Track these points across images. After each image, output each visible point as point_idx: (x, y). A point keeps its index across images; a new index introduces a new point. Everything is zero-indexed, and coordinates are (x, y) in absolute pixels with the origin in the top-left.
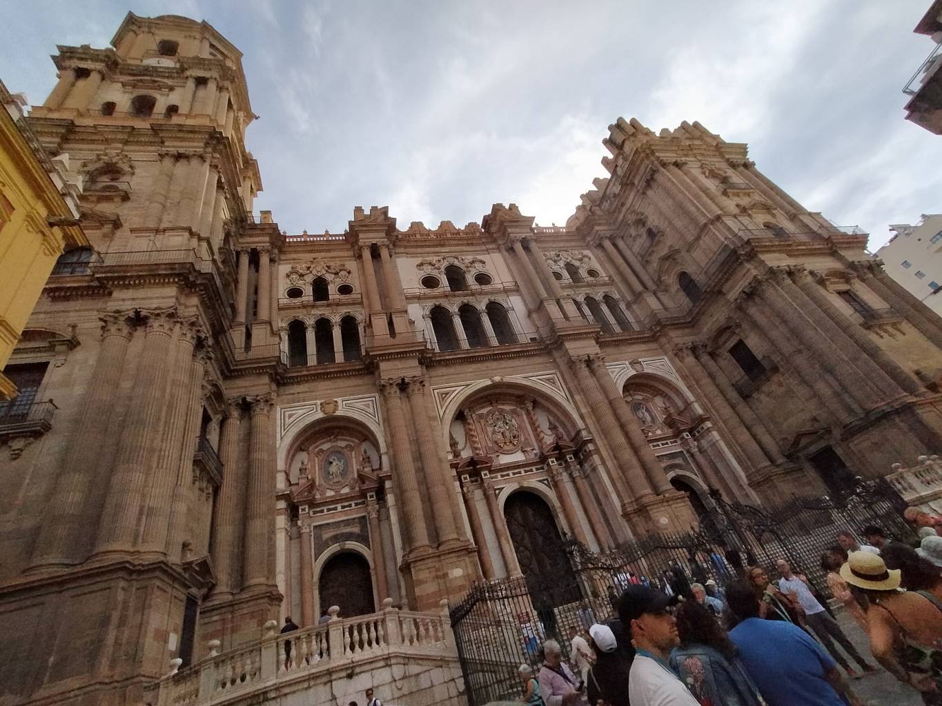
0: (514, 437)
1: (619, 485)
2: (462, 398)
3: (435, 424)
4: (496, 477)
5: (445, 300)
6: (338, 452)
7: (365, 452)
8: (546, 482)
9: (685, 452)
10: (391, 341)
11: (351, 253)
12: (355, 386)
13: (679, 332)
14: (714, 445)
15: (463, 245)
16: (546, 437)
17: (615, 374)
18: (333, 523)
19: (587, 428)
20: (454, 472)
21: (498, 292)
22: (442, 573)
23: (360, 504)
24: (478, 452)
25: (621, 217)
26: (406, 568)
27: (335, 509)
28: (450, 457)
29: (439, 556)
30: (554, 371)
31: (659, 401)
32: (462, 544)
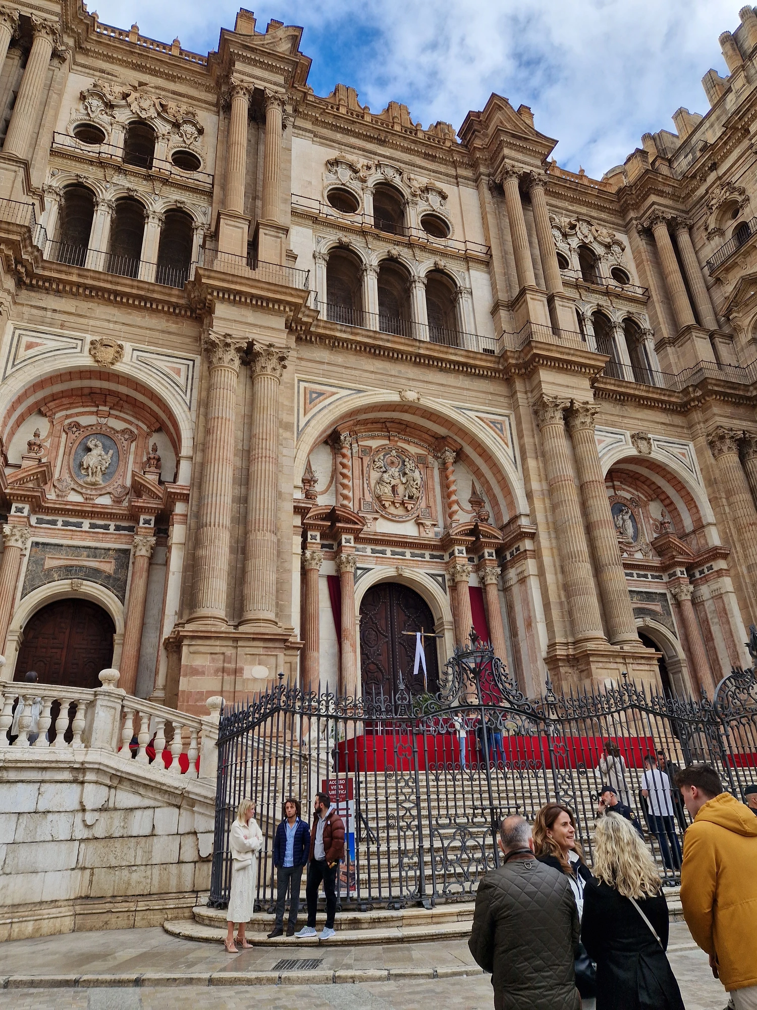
0: (411, 498)
1: (555, 613)
2: (344, 408)
3: (287, 434)
4: (364, 550)
5: (360, 239)
6: (107, 437)
7: (155, 449)
8: (440, 579)
9: (669, 596)
10: (247, 272)
11: (212, 98)
12: (163, 332)
13: (729, 410)
14: (719, 597)
15: (418, 153)
16: (460, 512)
17: (603, 445)
18: (69, 546)
19: (532, 515)
20: (298, 521)
21: (454, 256)
22: (233, 666)
23: (124, 528)
24: (345, 502)
25: (702, 190)
26: (174, 646)
27: (79, 525)
28: (299, 495)
29: (236, 640)
30: (506, 412)
31: (655, 509)
32: (280, 631)
